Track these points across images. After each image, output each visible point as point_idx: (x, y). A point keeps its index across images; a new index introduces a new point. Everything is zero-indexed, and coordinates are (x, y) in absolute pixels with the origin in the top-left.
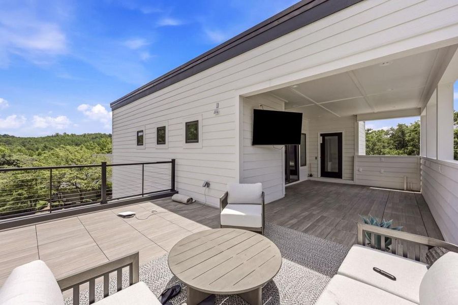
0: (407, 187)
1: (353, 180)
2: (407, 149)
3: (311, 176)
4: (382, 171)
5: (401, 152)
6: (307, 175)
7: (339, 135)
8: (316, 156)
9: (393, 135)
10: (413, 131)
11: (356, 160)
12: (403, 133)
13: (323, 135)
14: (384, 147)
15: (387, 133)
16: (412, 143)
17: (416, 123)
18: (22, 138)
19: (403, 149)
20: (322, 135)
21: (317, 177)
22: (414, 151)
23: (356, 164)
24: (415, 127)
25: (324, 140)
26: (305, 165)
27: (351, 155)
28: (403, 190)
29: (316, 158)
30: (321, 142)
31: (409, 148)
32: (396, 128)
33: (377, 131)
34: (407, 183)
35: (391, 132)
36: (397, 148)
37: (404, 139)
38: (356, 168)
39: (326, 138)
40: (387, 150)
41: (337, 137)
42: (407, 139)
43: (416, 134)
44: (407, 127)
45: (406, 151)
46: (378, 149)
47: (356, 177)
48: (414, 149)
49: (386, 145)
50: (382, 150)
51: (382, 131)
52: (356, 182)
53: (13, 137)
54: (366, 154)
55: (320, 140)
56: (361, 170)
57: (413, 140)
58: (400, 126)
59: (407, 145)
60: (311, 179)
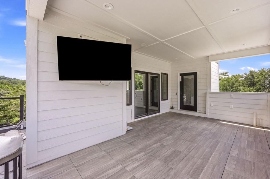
0: (256, 123)
1: (206, 113)
2: (256, 87)
3: (172, 108)
4: (232, 106)
5: (252, 89)
6: (170, 108)
7: (195, 74)
8: (176, 92)
9: (246, 78)
10: (260, 75)
11: (208, 95)
12: (253, 77)
13: (183, 75)
14: (240, 86)
15: (242, 77)
16: (259, 83)
17: (262, 70)
18: (23, 80)
19: (253, 87)
20: (181, 75)
21: (177, 109)
22: (261, 88)
23: (208, 99)
24: (262, 73)
25: (182, 78)
26: (167, 99)
27: (204, 92)
28: (252, 126)
29: (176, 94)
30: (181, 81)
31: (257, 86)
32: (248, 73)
33: (235, 75)
34: (256, 119)
35: (245, 76)
36: (248, 86)
37: (253, 81)
38: (208, 103)
39: (184, 77)
40: (242, 88)
41: (193, 76)
42: (256, 80)
43: (262, 77)
44: (256, 72)
45: (255, 88)
46: (235, 87)
47: (208, 111)
48: (261, 87)
49: (241, 84)
50: (238, 88)
51: (239, 75)
52: (208, 115)
53: (18, 80)
54: (220, 91)
55: (180, 79)
56: (212, 105)
57: (260, 81)
58: (251, 72)
59: (256, 85)
60: (173, 111)
